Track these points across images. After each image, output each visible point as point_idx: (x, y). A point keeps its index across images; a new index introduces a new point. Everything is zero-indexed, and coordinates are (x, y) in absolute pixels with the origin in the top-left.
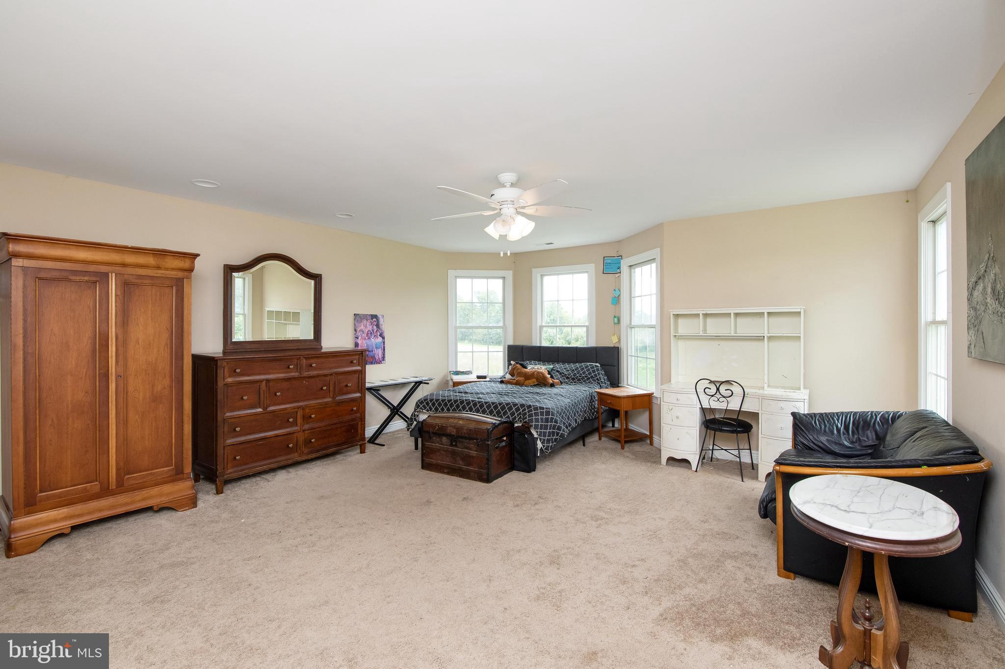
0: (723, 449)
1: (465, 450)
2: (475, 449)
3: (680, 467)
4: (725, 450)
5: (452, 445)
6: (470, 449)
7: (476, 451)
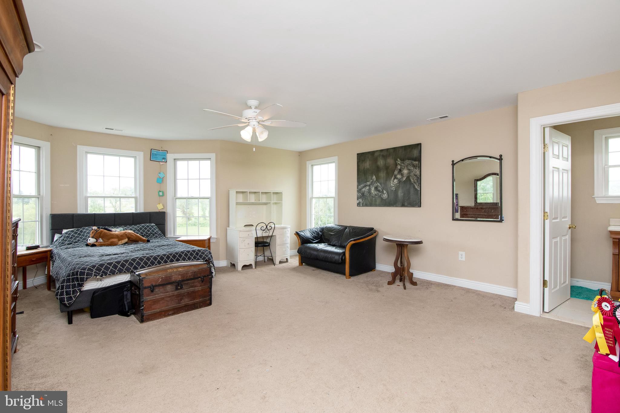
0: (259, 256)
1: (191, 289)
2: (199, 285)
3: (248, 269)
4: (260, 256)
5: (177, 289)
6: (196, 287)
7: (200, 286)
